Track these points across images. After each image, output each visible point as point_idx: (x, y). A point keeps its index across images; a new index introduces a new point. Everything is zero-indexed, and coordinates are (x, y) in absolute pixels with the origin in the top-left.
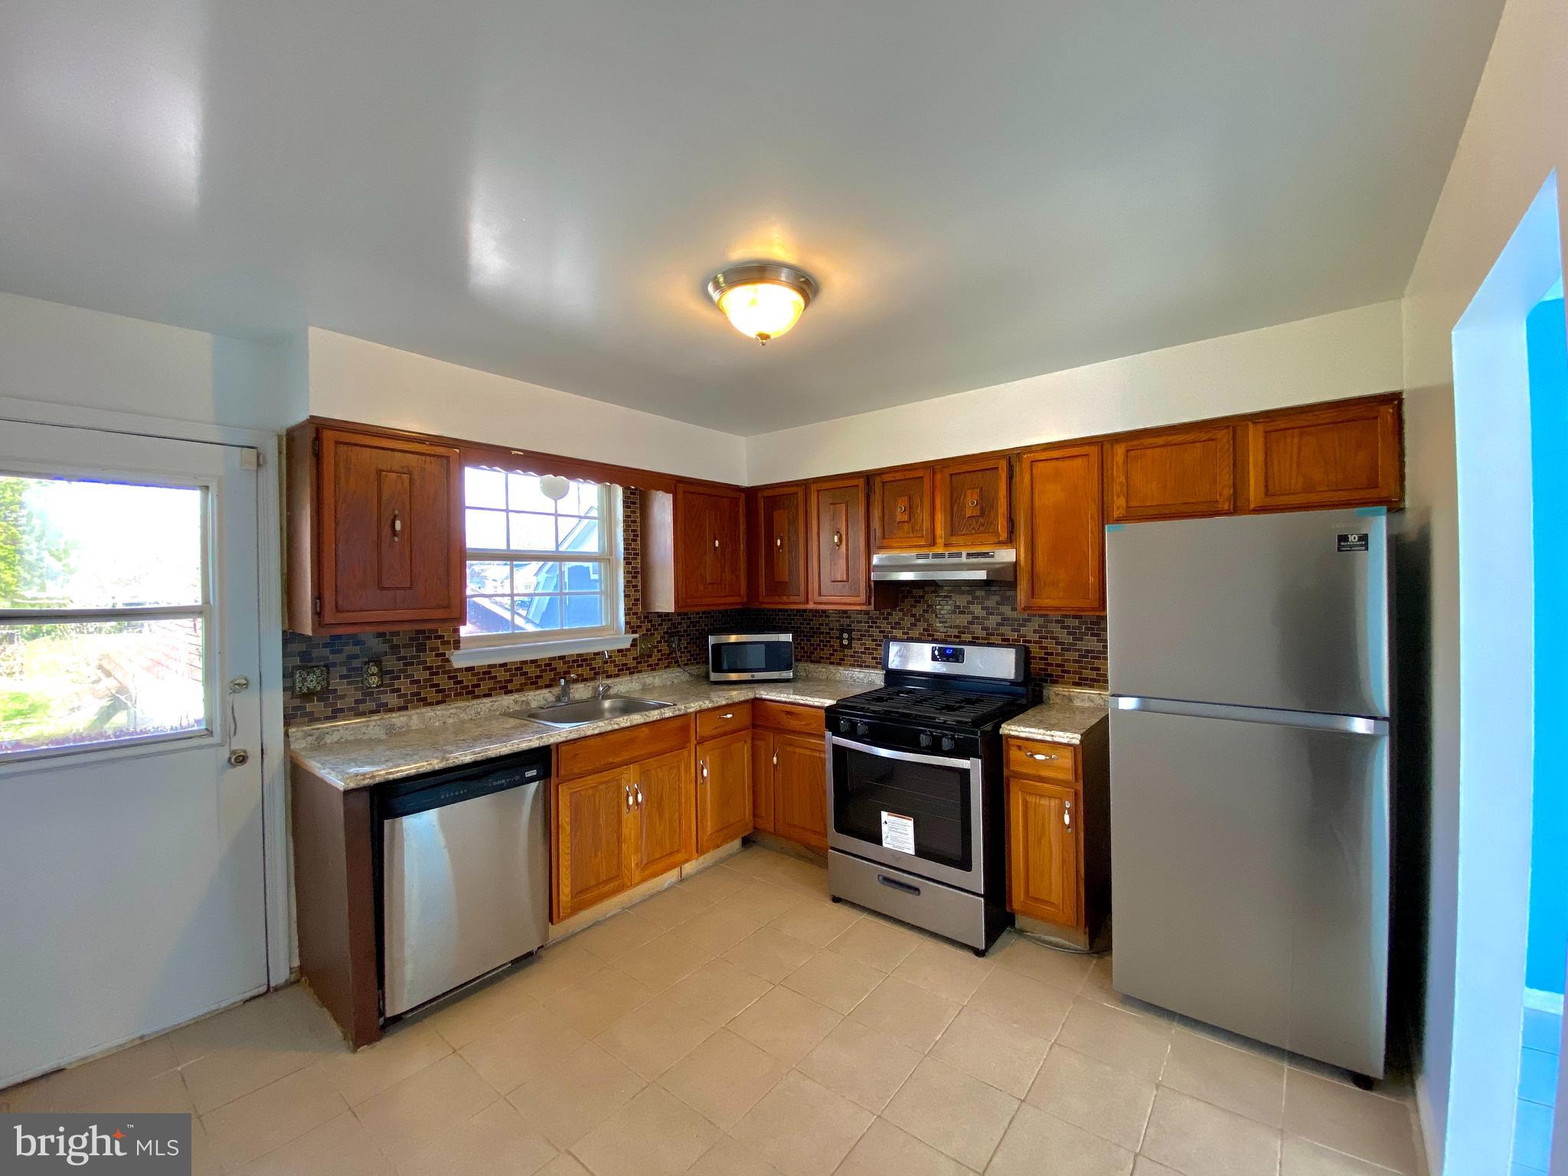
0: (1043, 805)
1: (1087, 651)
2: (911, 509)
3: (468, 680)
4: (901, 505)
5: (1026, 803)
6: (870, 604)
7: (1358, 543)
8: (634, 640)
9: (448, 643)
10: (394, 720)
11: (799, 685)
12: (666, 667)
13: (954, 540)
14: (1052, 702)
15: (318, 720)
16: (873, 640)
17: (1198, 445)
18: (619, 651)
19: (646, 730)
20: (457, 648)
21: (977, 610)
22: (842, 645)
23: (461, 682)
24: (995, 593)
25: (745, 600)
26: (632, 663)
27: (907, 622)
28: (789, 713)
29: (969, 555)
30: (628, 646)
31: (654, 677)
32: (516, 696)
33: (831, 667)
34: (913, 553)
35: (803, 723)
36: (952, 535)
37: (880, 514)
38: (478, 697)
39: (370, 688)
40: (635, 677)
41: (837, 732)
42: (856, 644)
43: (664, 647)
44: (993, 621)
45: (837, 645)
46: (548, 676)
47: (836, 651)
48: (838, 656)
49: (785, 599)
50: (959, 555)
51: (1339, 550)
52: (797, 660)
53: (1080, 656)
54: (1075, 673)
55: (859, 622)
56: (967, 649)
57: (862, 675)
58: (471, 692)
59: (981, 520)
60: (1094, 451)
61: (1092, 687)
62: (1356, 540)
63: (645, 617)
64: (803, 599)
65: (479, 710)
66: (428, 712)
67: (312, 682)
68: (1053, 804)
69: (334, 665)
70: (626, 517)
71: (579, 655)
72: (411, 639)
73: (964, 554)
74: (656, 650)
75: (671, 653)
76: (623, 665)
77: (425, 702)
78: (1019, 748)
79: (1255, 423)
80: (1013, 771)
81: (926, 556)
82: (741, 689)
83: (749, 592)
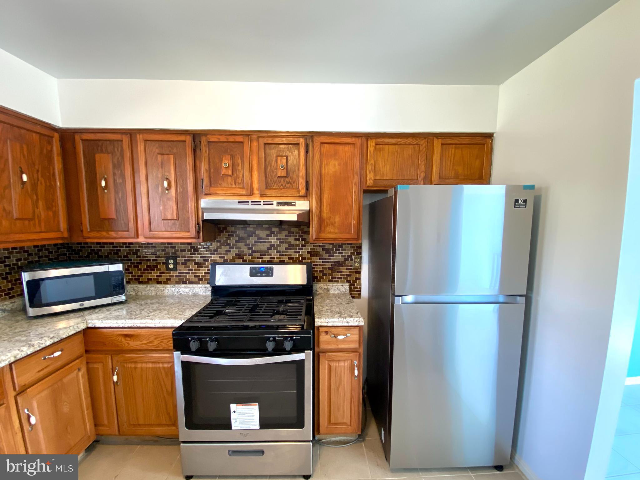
0: (340, 366)
1: (336, 262)
2: (234, 167)
4: (226, 162)
5: (330, 367)
6: (199, 237)
7: (523, 204)
11: (132, 305)
13: (268, 192)
14: (318, 293)
16: (195, 264)
17: (411, 146)
21: (273, 240)
22: (168, 269)
24: (284, 229)
25: (66, 235)
27: (224, 249)
28: (126, 336)
29: (278, 204)
33: (159, 286)
34: (236, 199)
35: (145, 342)
36: (266, 188)
37: (207, 167)
41: (185, 350)
42: (181, 268)
44: (283, 247)
45: (163, 268)
47: (163, 273)
48: (164, 278)
49: (113, 234)
50: (271, 203)
51: (515, 208)
52: (128, 283)
53: (332, 265)
54: (329, 275)
55: (184, 250)
56: (275, 267)
57: (187, 290)
59: (287, 180)
60: (357, 141)
61: (338, 282)
62: (522, 202)
64: (132, 233)
68: (346, 364)
73: (275, 203)
78: (327, 333)
79: (437, 138)
80: (323, 349)
81: (246, 203)
82: (69, 319)
83: (70, 229)
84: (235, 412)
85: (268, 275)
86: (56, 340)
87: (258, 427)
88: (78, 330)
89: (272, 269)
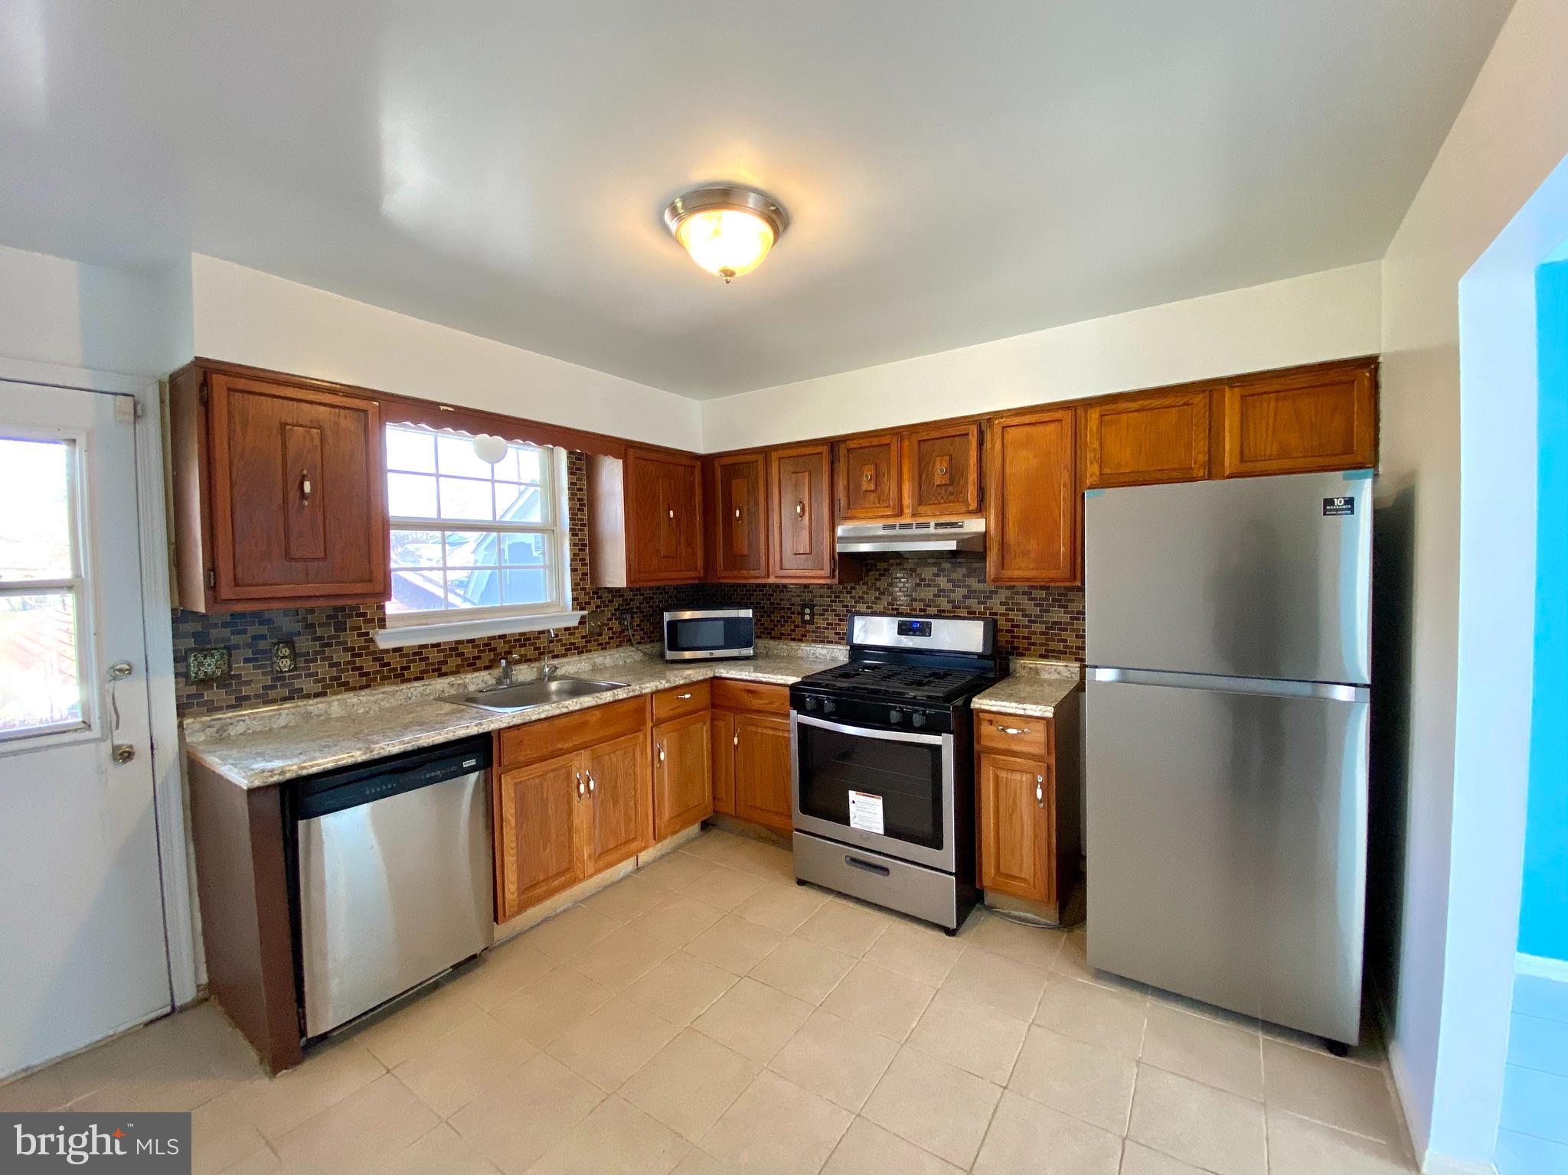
0: (1015, 780)
1: (1055, 623)
2: (877, 478)
3: (396, 662)
4: (868, 472)
5: (996, 777)
6: (834, 577)
7: (1344, 507)
8: (583, 617)
9: (372, 621)
10: (310, 708)
11: (760, 662)
12: (617, 646)
13: (922, 509)
14: (1018, 675)
15: (219, 709)
16: (836, 615)
17: (1174, 410)
18: (567, 629)
19: (598, 713)
20: (383, 627)
21: (942, 582)
22: (804, 622)
23: (388, 664)
24: (960, 565)
25: (702, 575)
26: (579, 642)
27: (872, 595)
28: (750, 691)
29: (937, 525)
30: (575, 623)
31: (605, 657)
32: (451, 679)
33: (793, 644)
34: (880, 523)
35: (767, 701)
36: (920, 505)
37: (845, 483)
38: (408, 680)
39: (282, 672)
40: (584, 657)
41: (802, 710)
42: (820, 621)
43: (615, 625)
44: (959, 594)
45: (798, 621)
46: (488, 656)
47: (798, 626)
48: (800, 631)
49: (744, 572)
50: (927, 525)
51: (1325, 514)
52: (758, 637)
53: (1046, 628)
54: (1041, 645)
55: (821, 596)
56: (935, 622)
57: (824, 652)
58: (401, 676)
59: (950, 489)
60: (1067, 416)
61: (1058, 659)
62: (1342, 504)
63: (594, 593)
64: (763, 574)
65: (410, 695)
66: (351, 698)
67: (211, 665)
68: (1024, 779)
69: (237, 647)
70: (572, 484)
71: (521, 634)
72: (329, 617)
73: (932, 524)
74: (606, 628)
75: (623, 631)
76: (571, 644)
77: (347, 687)
78: (991, 722)
79: (1232, 387)
80: (985, 747)
81: (893, 527)
82: (699, 668)
83: (706, 568)
84: (854, 802)
85: (923, 635)
86: (688, 681)
87: (881, 831)
88: (706, 677)
89: (929, 625)
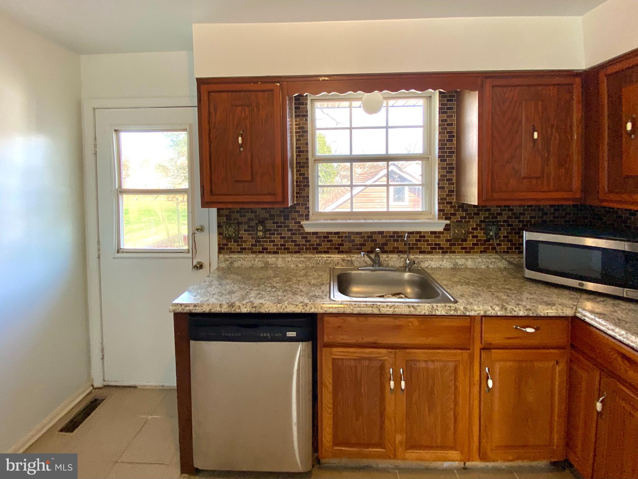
3: (314, 240)
8: (447, 225)
9: (302, 215)
10: (269, 259)
12: (481, 252)
15: (234, 252)
18: (433, 233)
19: (416, 322)
20: (307, 219)
23: (309, 241)
26: (446, 245)
30: (441, 229)
31: (467, 259)
32: (344, 256)
38: (320, 252)
39: (259, 238)
40: (447, 256)
43: (481, 235)
46: (369, 245)
58: (316, 249)
63: (459, 207)
65: (318, 261)
66: (289, 258)
67: (231, 231)
69: (241, 223)
70: (442, 121)
71: (394, 232)
72: (281, 212)
74: (471, 235)
75: (488, 240)
76: (436, 244)
77: (288, 251)
83: (585, 190)
